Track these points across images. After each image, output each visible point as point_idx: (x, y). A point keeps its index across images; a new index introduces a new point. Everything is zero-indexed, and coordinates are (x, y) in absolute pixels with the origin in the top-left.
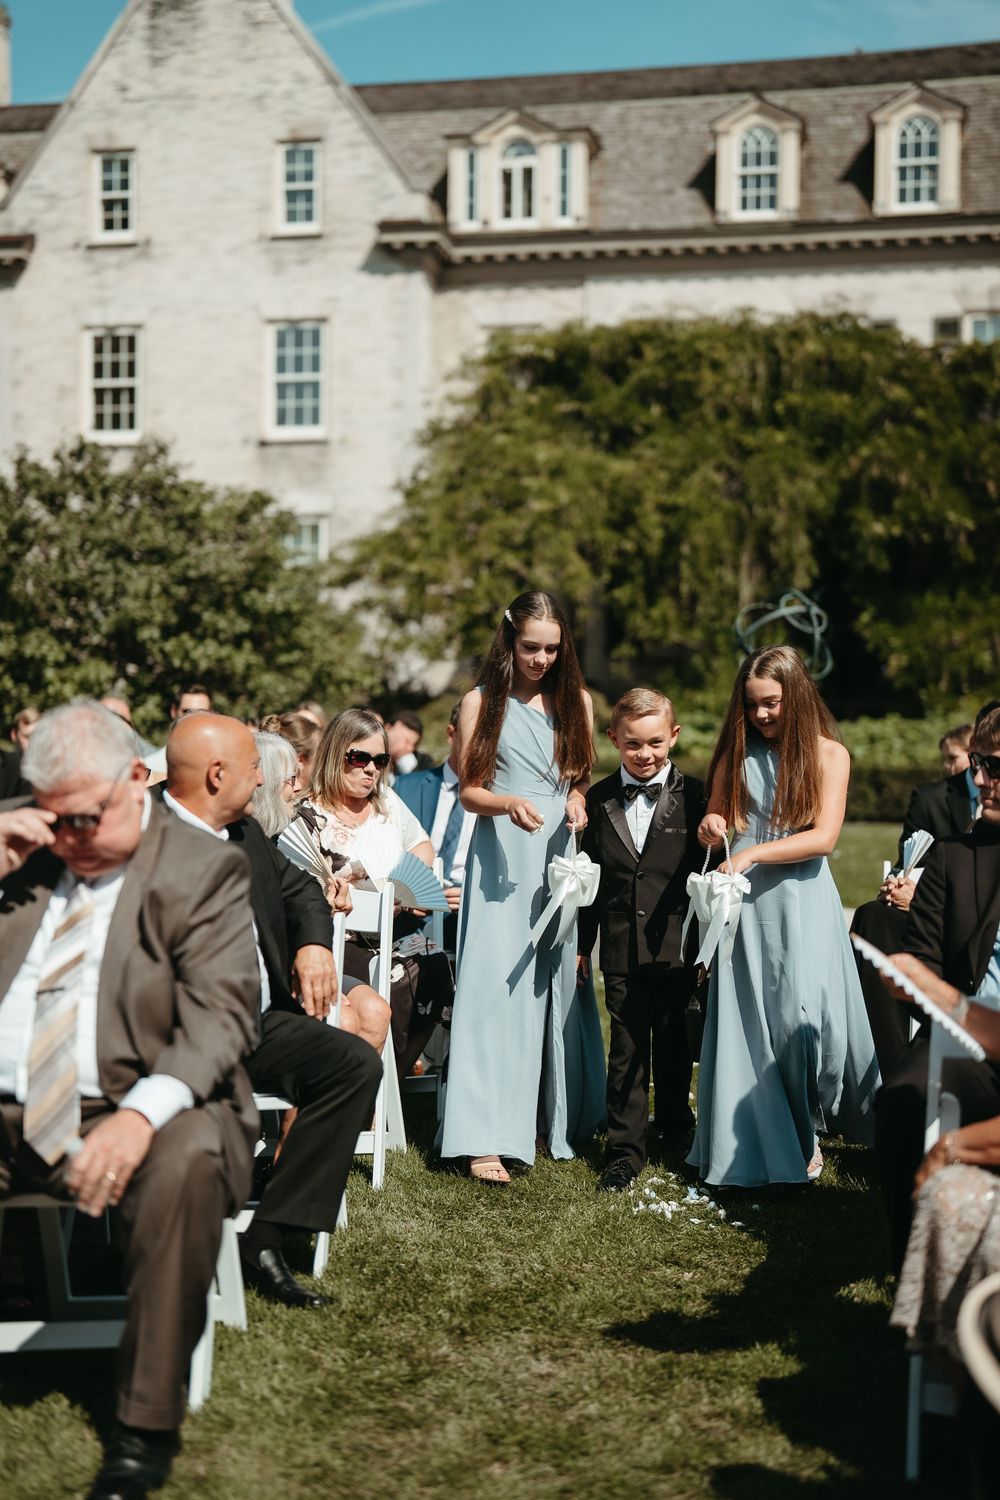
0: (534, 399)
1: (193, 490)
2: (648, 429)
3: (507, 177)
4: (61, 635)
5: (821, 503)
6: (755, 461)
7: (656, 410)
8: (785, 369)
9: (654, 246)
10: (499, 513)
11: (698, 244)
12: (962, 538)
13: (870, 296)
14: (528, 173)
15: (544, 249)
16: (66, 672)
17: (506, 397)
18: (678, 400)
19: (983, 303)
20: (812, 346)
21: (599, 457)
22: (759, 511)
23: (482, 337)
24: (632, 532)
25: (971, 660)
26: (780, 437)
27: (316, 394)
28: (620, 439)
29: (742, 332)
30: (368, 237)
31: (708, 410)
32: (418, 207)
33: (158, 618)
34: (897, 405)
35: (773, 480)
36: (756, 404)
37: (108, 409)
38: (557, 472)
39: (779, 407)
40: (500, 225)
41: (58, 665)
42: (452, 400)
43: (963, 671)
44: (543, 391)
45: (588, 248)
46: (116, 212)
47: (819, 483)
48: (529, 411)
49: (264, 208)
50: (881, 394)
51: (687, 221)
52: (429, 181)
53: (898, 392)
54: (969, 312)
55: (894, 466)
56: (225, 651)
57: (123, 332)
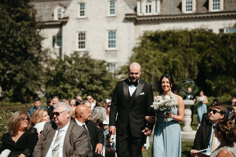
0: (151, 43)
1: (93, 60)
2: (170, 48)
3: (147, 6)
4: (71, 84)
5: (199, 60)
6: (188, 54)
7: (171, 45)
8: (193, 38)
9: (171, 17)
10: (145, 62)
11: (179, 17)
12: (223, 67)
13: (208, 25)
14: (150, 6)
15: (153, 18)
16: (72, 90)
17: (146, 43)
18: (175, 43)
19: (228, 26)
20: (197, 34)
21: (162, 53)
22: (189, 62)
23: (142, 33)
24: (168, 65)
25: (225, 87)
26: (192, 49)
27: (115, 42)
28: (165, 50)
29: (185, 32)
30: (123, 17)
31: (180, 45)
32: (132, 11)
33: (87, 81)
34: (212, 44)
35: (191, 57)
36: (188, 44)
37: (81, 45)
38: (155, 56)
39: (192, 44)
40: (146, 14)
41: (70, 89)
42: (137, 44)
43: (224, 89)
44: (152, 42)
45: (160, 18)
46: (82, 13)
47: (199, 57)
48: (150, 45)
49: (106, 12)
50: (210, 42)
51: (177, 13)
52: (134, 7)
53: (212, 42)
54: (225, 28)
55: (211, 54)
56: (98, 87)
57: (83, 33)
